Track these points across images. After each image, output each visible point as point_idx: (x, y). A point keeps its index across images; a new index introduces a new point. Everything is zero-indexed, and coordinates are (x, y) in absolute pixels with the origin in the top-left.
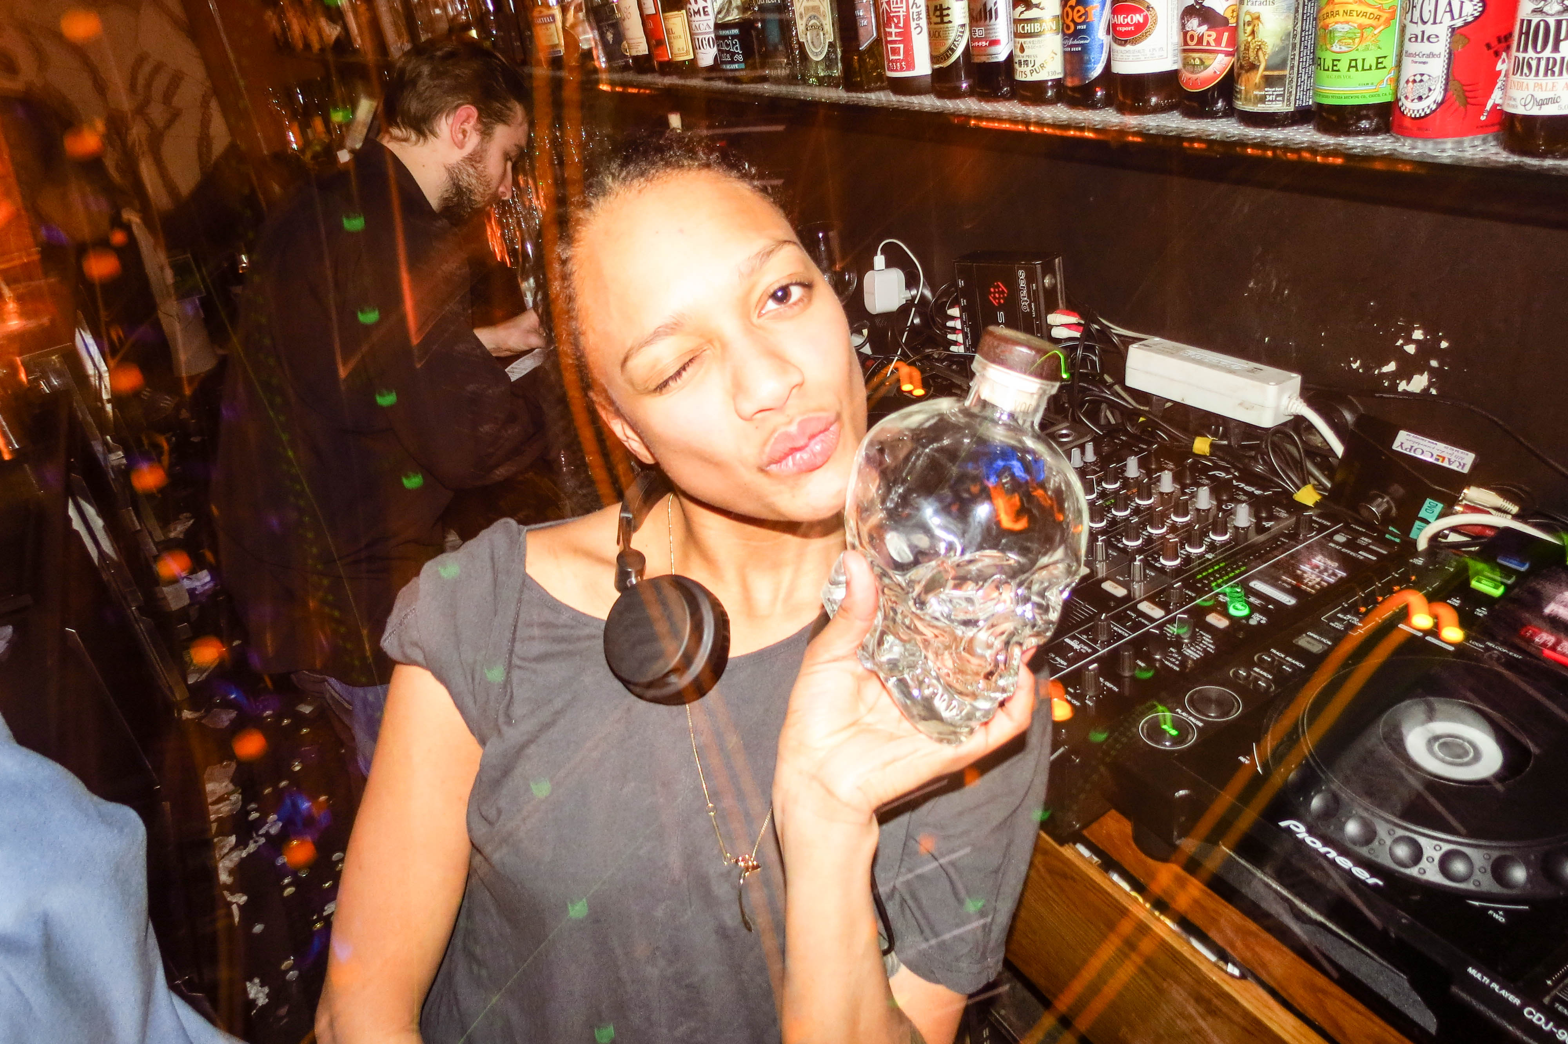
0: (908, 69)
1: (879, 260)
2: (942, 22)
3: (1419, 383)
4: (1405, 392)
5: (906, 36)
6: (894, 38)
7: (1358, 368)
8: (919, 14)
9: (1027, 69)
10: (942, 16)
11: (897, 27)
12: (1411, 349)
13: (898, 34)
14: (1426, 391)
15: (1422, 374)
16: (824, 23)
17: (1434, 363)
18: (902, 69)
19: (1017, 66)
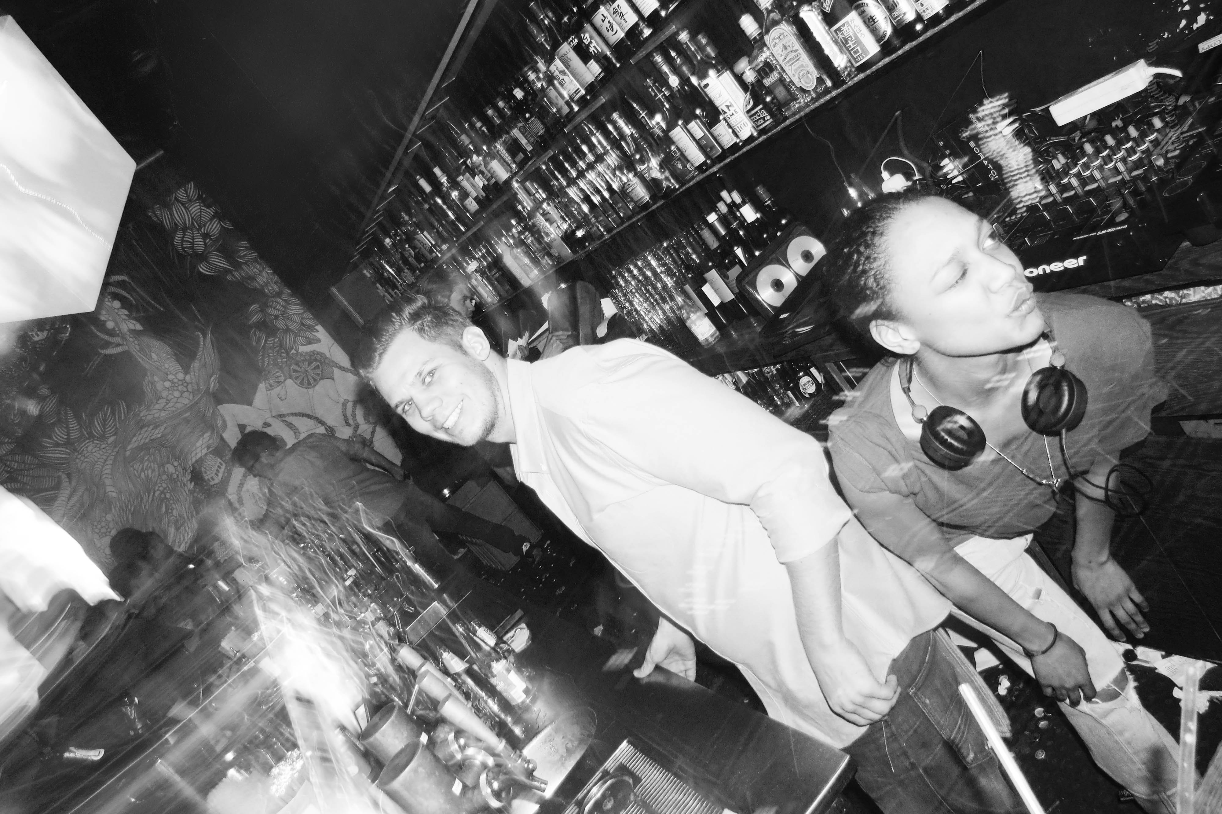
0: (867, 56)
1: (885, 175)
2: (875, 23)
3: (1202, 19)
4: (1198, 28)
5: (858, 42)
6: (852, 47)
7: (1168, 36)
8: (859, 29)
9: (929, 11)
10: (873, 20)
11: (852, 41)
12: (1187, 8)
13: (854, 44)
14: (1208, 20)
15: (1200, 14)
16: (808, 69)
17: (1202, 6)
18: (863, 57)
19: (923, 14)
